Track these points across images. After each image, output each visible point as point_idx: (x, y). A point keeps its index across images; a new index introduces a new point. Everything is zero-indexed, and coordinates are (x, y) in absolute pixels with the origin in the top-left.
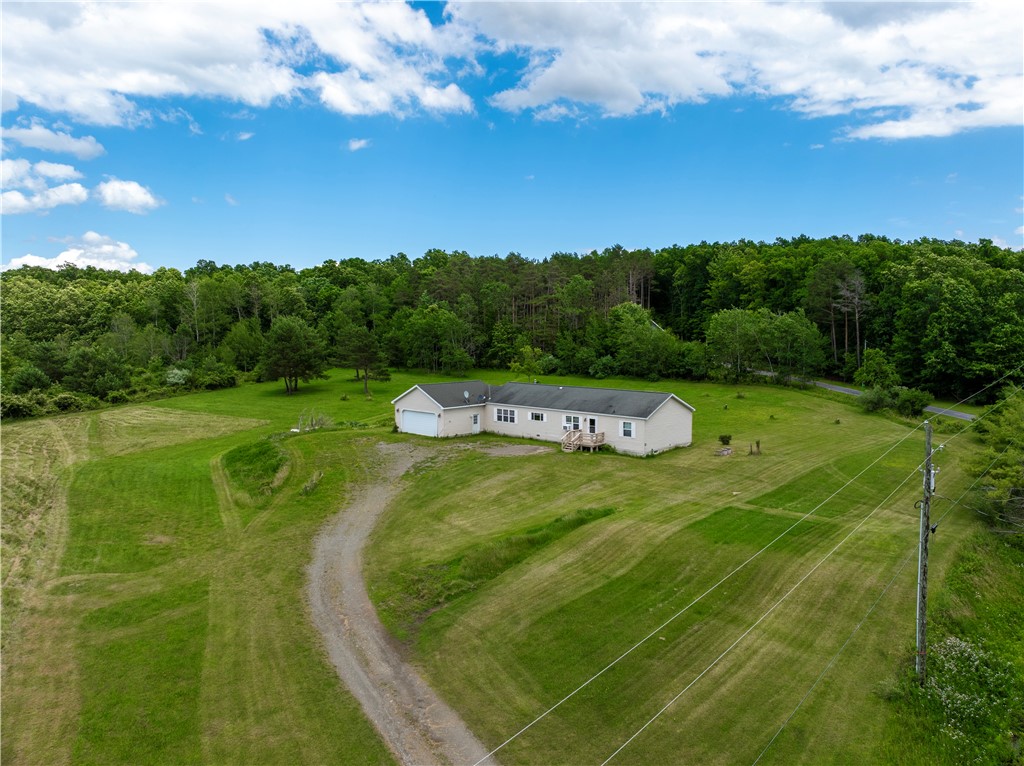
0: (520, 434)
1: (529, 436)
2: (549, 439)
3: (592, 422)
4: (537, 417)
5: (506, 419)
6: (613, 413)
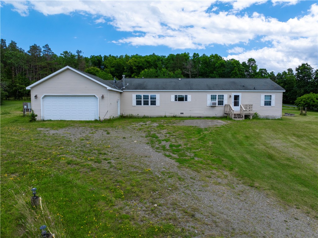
0: (163, 114)
1: (172, 115)
2: (193, 115)
3: (236, 98)
4: (181, 99)
5: (146, 103)
6: (254, 89)
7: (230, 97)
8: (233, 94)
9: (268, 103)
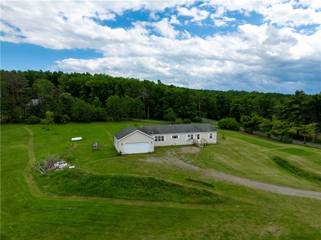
0: (167, 145)
2: (180, 144)
4: (175, 137)
5: (159, 140)
6: (206, 131)
7: (196, 135)
8: (197, 134)
9: (211, 137)
